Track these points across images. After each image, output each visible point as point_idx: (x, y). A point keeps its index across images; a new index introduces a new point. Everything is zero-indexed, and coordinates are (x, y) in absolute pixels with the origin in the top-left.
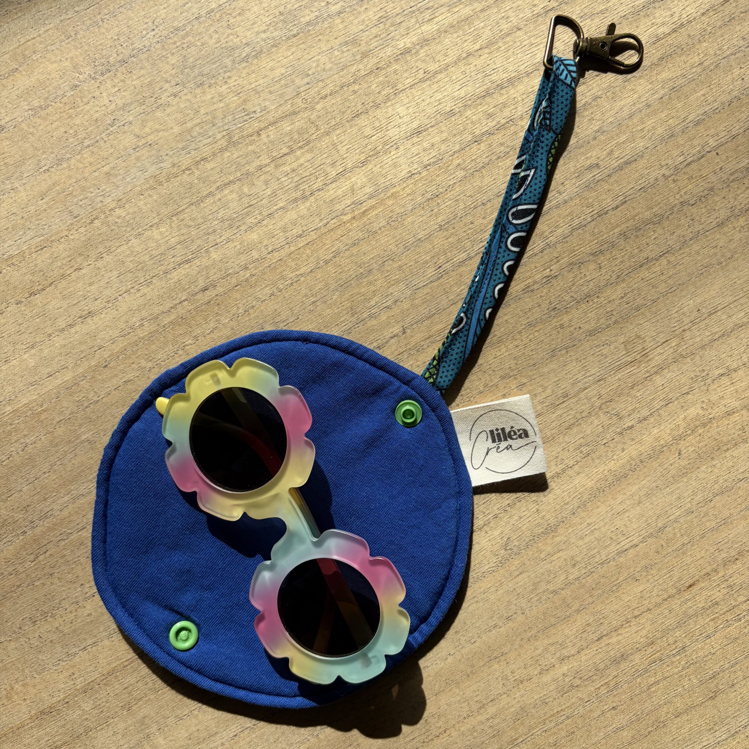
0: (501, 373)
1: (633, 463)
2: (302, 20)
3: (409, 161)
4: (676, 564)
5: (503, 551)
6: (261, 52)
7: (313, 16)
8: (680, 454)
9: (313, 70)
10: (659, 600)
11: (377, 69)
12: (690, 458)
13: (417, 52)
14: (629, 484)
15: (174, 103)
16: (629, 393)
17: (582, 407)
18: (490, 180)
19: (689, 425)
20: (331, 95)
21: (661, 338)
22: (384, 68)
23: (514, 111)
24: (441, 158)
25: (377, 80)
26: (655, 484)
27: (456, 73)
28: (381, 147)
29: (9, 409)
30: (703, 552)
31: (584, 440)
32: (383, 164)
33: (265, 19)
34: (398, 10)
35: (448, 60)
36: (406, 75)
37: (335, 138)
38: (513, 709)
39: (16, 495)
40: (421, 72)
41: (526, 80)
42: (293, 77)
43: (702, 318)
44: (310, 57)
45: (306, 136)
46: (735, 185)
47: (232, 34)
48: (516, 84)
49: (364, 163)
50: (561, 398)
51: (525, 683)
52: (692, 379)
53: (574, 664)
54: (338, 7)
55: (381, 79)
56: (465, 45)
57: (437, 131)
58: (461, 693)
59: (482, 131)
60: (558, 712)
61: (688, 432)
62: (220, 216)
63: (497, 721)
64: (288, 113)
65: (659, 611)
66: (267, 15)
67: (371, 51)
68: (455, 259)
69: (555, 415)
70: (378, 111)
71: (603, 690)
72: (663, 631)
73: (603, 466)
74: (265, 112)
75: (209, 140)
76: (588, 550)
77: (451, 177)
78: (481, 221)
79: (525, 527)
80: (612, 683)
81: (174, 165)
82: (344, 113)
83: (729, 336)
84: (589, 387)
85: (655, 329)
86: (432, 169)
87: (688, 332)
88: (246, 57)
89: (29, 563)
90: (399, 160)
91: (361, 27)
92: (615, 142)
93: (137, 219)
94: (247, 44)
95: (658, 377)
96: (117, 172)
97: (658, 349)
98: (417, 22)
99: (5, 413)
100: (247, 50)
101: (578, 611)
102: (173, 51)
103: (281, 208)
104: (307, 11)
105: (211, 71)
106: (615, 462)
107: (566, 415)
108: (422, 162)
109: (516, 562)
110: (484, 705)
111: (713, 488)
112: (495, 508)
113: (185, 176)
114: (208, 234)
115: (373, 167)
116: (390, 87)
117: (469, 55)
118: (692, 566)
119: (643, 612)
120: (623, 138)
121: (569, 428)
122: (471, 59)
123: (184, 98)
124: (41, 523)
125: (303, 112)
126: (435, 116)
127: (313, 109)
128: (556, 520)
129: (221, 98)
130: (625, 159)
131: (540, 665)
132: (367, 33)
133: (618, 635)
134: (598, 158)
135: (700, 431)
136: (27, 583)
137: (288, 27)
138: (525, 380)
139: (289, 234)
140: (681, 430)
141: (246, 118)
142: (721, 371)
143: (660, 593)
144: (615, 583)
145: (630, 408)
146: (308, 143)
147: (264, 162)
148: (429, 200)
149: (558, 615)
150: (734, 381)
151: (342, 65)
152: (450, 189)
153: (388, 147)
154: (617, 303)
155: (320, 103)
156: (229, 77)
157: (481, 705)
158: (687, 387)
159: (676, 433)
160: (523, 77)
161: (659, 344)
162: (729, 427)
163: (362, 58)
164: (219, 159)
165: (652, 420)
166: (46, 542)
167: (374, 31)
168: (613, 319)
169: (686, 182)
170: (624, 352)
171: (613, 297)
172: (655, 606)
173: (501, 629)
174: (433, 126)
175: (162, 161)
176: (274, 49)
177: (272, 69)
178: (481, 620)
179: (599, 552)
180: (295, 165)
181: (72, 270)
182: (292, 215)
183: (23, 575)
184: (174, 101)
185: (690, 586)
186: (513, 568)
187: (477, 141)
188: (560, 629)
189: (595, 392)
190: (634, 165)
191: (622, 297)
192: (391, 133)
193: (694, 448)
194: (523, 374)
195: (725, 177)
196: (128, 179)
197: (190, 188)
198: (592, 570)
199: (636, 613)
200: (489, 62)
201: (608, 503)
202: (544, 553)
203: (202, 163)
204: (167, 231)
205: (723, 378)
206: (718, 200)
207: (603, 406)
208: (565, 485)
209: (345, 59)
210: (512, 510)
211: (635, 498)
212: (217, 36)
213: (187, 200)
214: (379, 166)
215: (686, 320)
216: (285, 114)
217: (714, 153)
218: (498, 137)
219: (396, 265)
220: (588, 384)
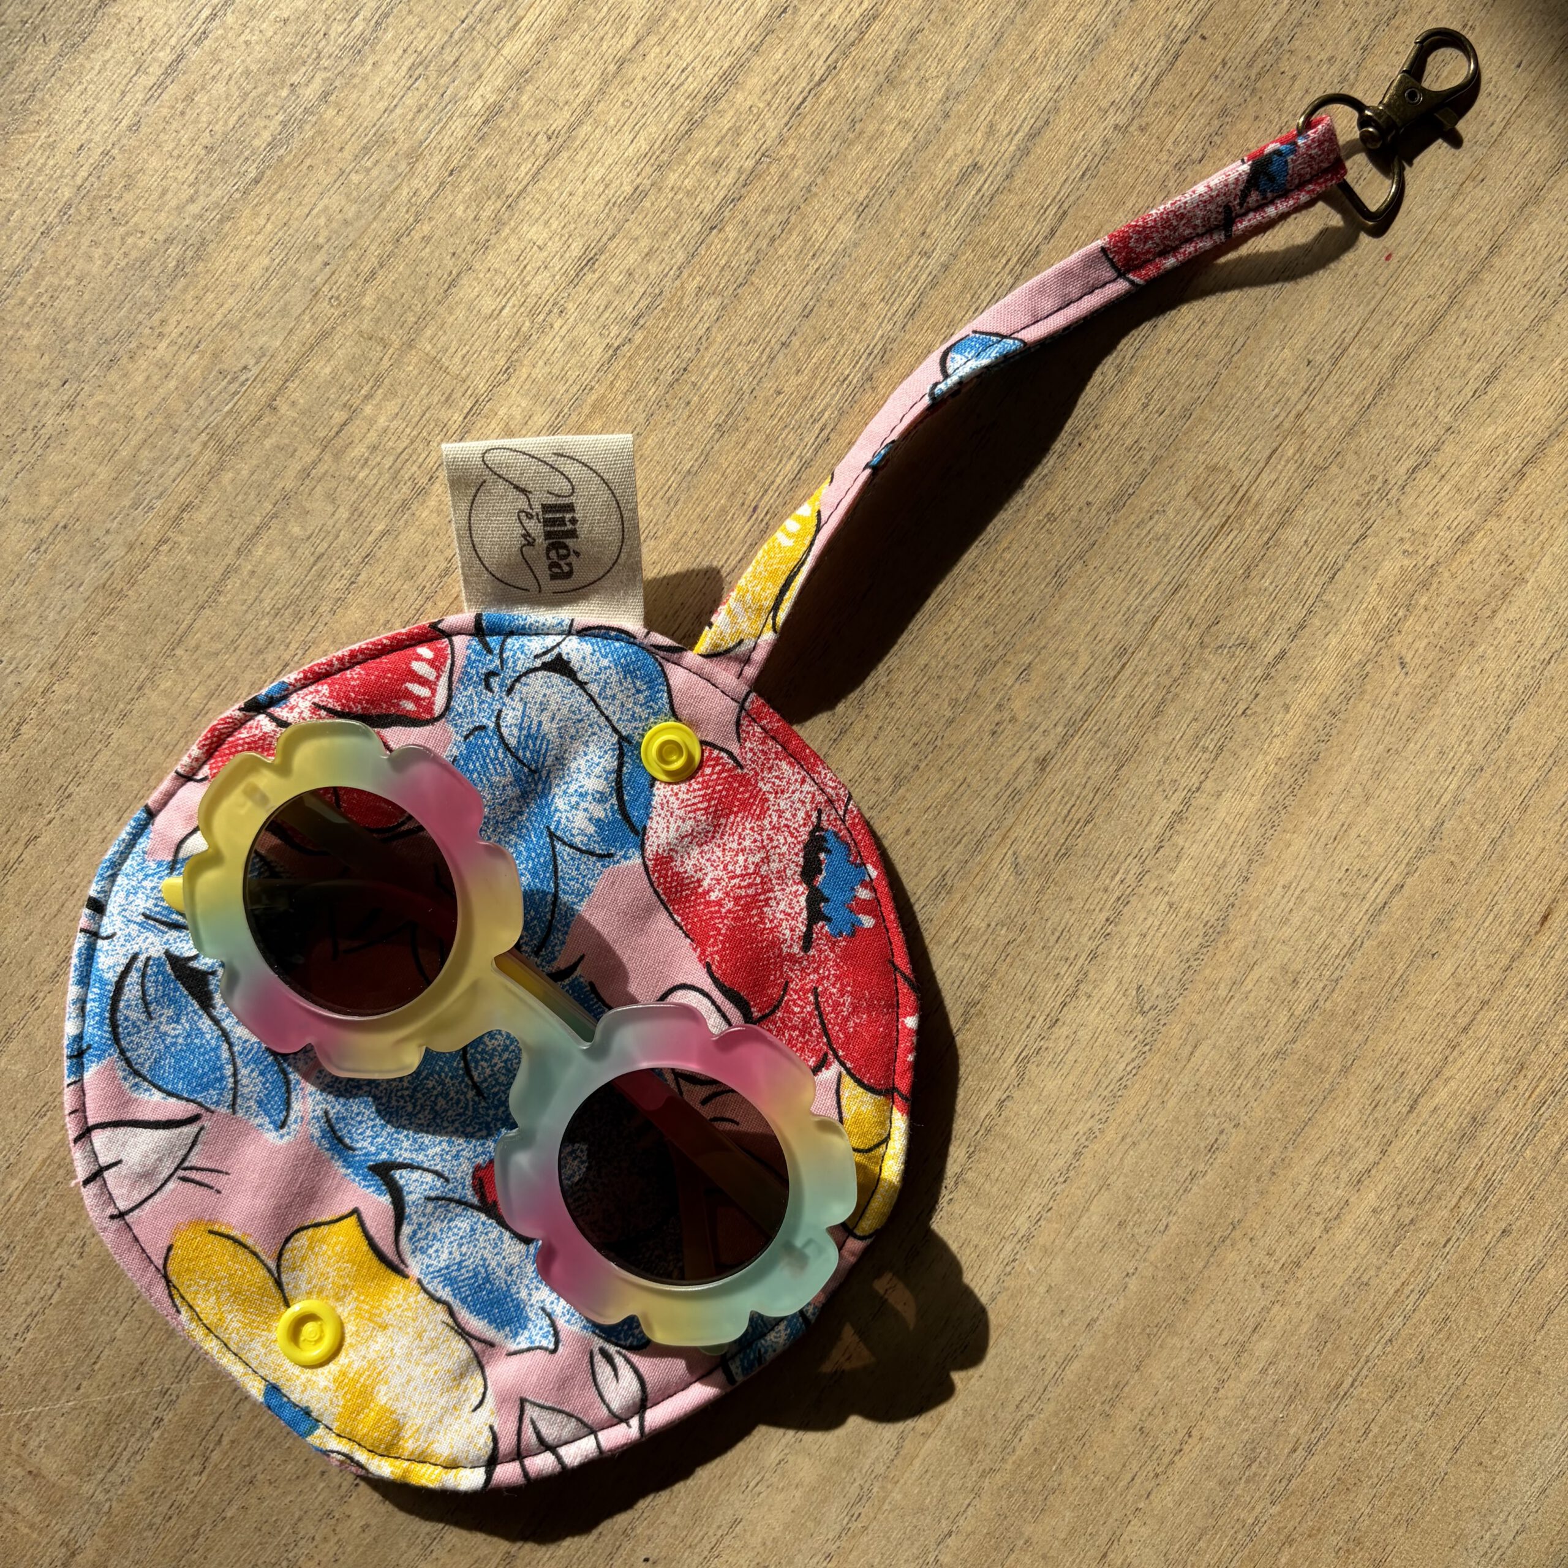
0: (974, 664)
1: (1319, 724)
2: (256, 142)
3: (597, 325)
4: (1496, 889)
5: (1139, 1019)
6: (203, 243)
7: (274, 125)
8: (1403, 665)
9: (324, 233)
10: (1495, 974)
11: (451, 174)
12: (1426, 663)
13: (516, 105)
14: (1329, 770)
15: (76, 423)
16: (1245, 589)
17: (1167, 659)
18: (775, 291)
19: (1396, 598)
20: (381, 266)
21: (1261, 451)
22: (464, 166)
23: (761, 135)
24: (657, 291)
25: (460, 196)
26: (1381, 747)
27: (611, 111)
28: (527, 324)
29: (14, 1184)
30: (1539, 838)
31: (1199, 724)
32: (547, 356)
33: (182, 175)
34: (440, 38)
35: (584, 92)
36: (513, 159)
37: (429, 347)
38: (1305, 1328)
39: (106, 1352)
40: (542, 139)
41: (757, 61)
42: (290, 263)
43: (1324, 375)
44: (306, 211)
45: (368, 370)
46: (1267, 83)
47: (128, 234)
48: (740, 79)
49: (508, 370)
50: (1116, 661)
51: (1306, 1264)
52: (1358, 504)
53: (1384, 1179)
54: (317, 85)
55: (467, 190)
56: (605, 47)
57: (625, 241)
58: (1187, 1343)
59: (716, 202)
60: (1397, 1292)
61: (1400, 614)
62: (267, 605)
63: (1283, 1366)
64: (312, 340)
65: (1505, 997)
66: (181, 165)
67: (421, 143)
68: (778, 480)
69: (1119, 699)
70: (491, 253)
71: (1468, 1207)
72: (1532, 1032)
73: (1260, 757)
74: (265, 359)
75: (179, 465)
76: (1309, 938)
77: (696, 321)
78: (794, 381)
79: (1161, 950)
80: (1479, 1184)
81: (131, 547)
82: (423, 290)
83: (1392, 386)
84: (1161, 612)
85: (1238, 438)
86: (649, 321)
87: (1307, 415)
88: (177, 266)
89: (196, 1478)
90: (575, 333)
91: (382, 105)
92: (990, 104)
93: (107, 687)
94: (169, 240)
95: (1289, 530)
96: (23, 612)
97: (1264, 475)
98: (488, 45)
99: (10, 1196)
100: (174, 251)
101: (1345, 1070)
102: (27, 320)
103: (384, 534)
104: (260, 122)
105: (119, 325)
106: (1282, 738)
107: (1139, 690)
108: (624, 318)
109: (1176, 1029)
110: (1243, 1346)
111: (1500, 703)
112: (1084, 939)
113: (162, 558)
114: (261, 652)
115: (528, 370)
116: (494, 197)
117: (621, 63)
118: (1530, 875)
119: (1476, 1013)
120: (1002, 90)
121: (1158, 712)
122: (629, 70)
123: (90, 404)
124: (184, 1386)
125: (342, 324)
126: (608, 215)
127: (358, 309)
128: (1216, 908)
129: (164, 372)
130: (1026, 128)
131: (1318, 1214)
132: (398, 111)
133: (1447, 1080)
134: (971, 151)
135: (1423, 601)
136: (209, 1522)
137: (234, 170)
138: (1027, 658)
139: (422, 579)
140: (1385, 616)
141: (233, 388)
142: (1409, 463)
143: (1492, 960)
144: (1393, 981)
145: (1262, 619)
146: (378, 381)
147: (308, 460)
148: (671, 385)
149: (1309, 1097)
150: (1443, 471)
151: (376, 197)
152: (705, 345)
153: (541, 317)
154: (1139, 420)
155: (369, 292)
156: (163, 322)
157: (1237, 1347)
158: (1357, 525)
159: (1376, 626)
160: (748, 60)
161: (1261, 465)
162: (1475, 566)
163: (412, 166)
164: (215, 493)
165: (1317, 622)
166: (210, 1421)
167: (410, 101)
168: (1147, 457)
169: (1166, 120)
170: (1199, 513)
171: (1128, 412)
172: (1494, 991)
173: (1207, 1178)
174: (614, 236)
175: (104, 549)
176: (227, 226)
177: (242, 268)
178: (1160, 1177)
179: (1332, 934)
180: (372, 437)
181: (20, 846)
182: (411, 537)
183: (195, 1509)
184: (73, 419)
185: (1545, 918)
186: (1175, 1043)
187: (714, 225)
188: (1325, 1123)
189: (1177, 618)
190: (1048, 134)
191: (1145, 406)
192: (535, 288)
193: (1426, 641)
194: (1018, 647)
195: (1239, 77)
196: (52, 616)
197: (184, 577)
198: (1335, 976)
199: (1462, 1021)
200: (666, 61)
201: (1305, 828)
202: (1222, 985)
203: (184, 515)
204: (175, 683)
205: (1419, 475)
206: (1245, 128)
207: (1207, 639)
208: (1204, 830)
209: (377, 182)
210: (1119, 927)
211: (1354, 792)
212: (100, 251)
213: (188, 605)
214: (541, 363)
215: (1294, 394)
216: (308, 346)
217: (1196, 39)
218: (753, 201)
219: (665, 544)
220: (1156, 609)
